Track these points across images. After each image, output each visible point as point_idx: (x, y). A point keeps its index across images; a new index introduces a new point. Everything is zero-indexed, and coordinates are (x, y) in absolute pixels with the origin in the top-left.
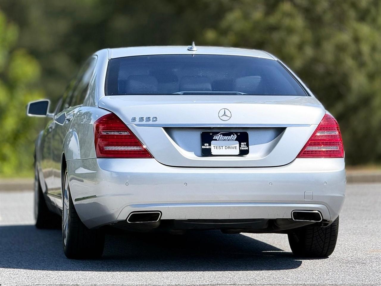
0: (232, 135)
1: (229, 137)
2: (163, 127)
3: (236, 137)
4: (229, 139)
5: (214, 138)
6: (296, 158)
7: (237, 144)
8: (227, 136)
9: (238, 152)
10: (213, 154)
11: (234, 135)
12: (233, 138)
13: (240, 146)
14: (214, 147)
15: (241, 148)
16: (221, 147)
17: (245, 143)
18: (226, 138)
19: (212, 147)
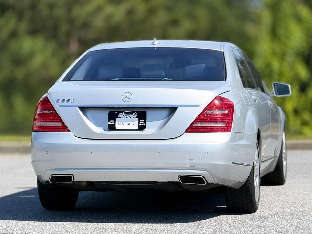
0: (134, 114)
1: (131, 115)
2: (78, 108)
3: (136, 115)
4: (131, 117)
5: (119, 116)
6: (185, 132)
7: (137, 121)
8: (129, 114)
9: (137, 128)
10: (117, 128)
11: (135, 113)
12: (134, 116)
13: (139, 123)
14: (118, 123)
15: (139, 124)
16: (124, 124)
17: (144, 120)
18: (129, 116)
19: (116, 123)
